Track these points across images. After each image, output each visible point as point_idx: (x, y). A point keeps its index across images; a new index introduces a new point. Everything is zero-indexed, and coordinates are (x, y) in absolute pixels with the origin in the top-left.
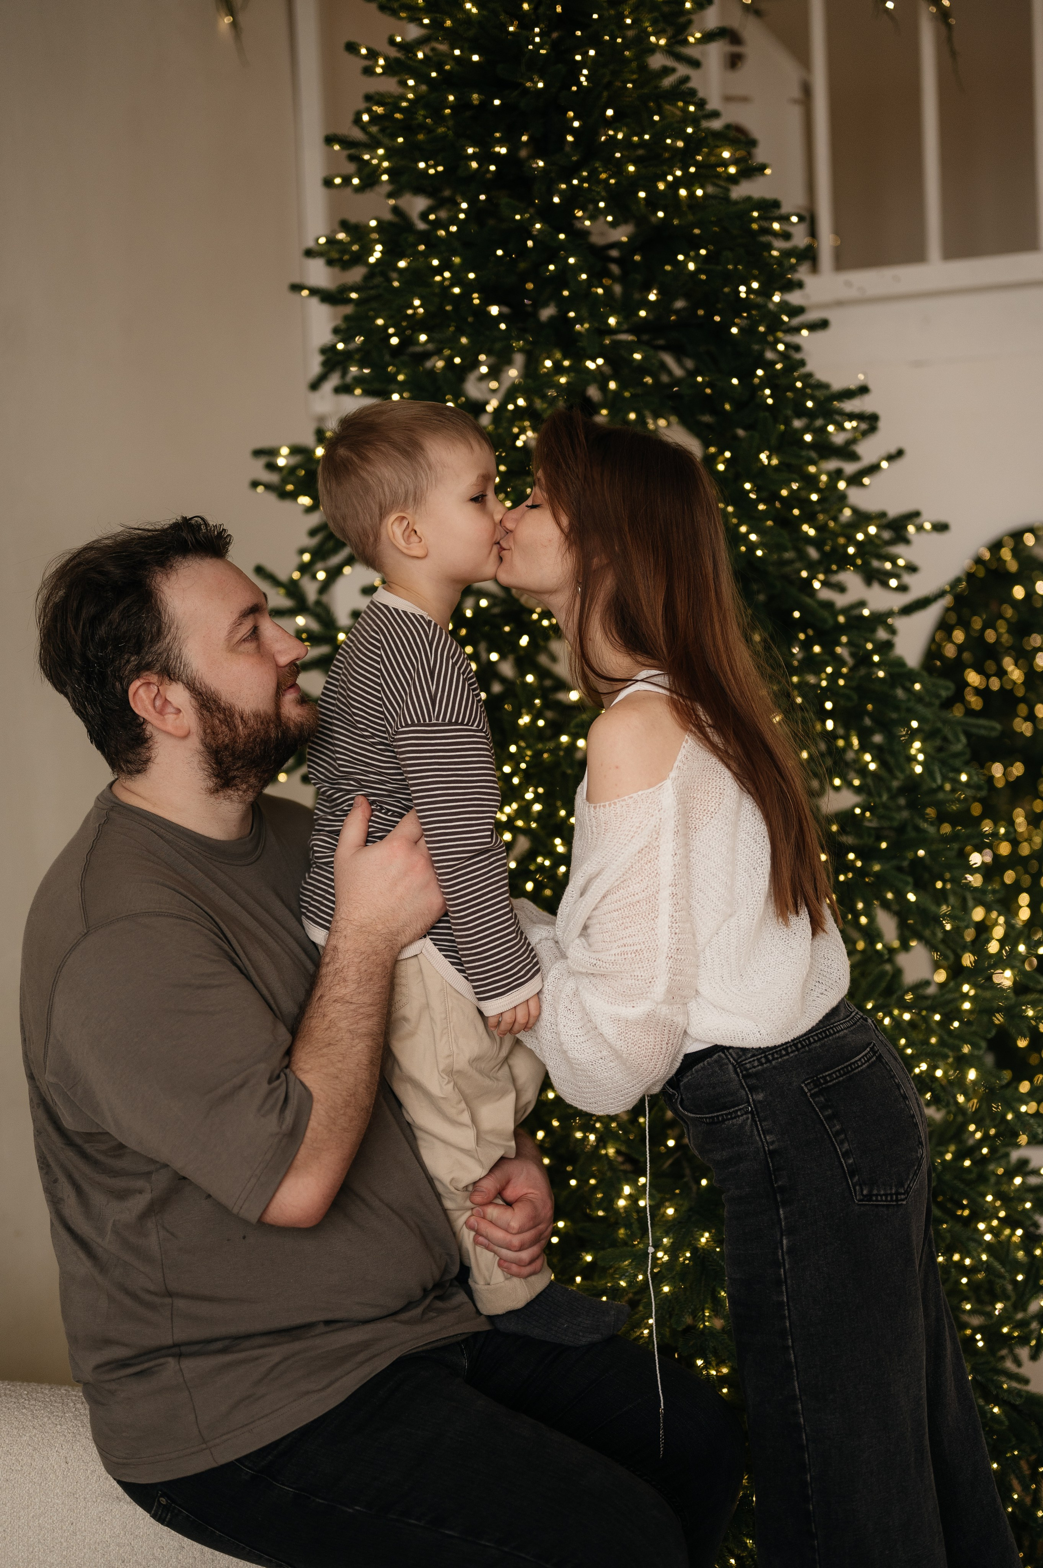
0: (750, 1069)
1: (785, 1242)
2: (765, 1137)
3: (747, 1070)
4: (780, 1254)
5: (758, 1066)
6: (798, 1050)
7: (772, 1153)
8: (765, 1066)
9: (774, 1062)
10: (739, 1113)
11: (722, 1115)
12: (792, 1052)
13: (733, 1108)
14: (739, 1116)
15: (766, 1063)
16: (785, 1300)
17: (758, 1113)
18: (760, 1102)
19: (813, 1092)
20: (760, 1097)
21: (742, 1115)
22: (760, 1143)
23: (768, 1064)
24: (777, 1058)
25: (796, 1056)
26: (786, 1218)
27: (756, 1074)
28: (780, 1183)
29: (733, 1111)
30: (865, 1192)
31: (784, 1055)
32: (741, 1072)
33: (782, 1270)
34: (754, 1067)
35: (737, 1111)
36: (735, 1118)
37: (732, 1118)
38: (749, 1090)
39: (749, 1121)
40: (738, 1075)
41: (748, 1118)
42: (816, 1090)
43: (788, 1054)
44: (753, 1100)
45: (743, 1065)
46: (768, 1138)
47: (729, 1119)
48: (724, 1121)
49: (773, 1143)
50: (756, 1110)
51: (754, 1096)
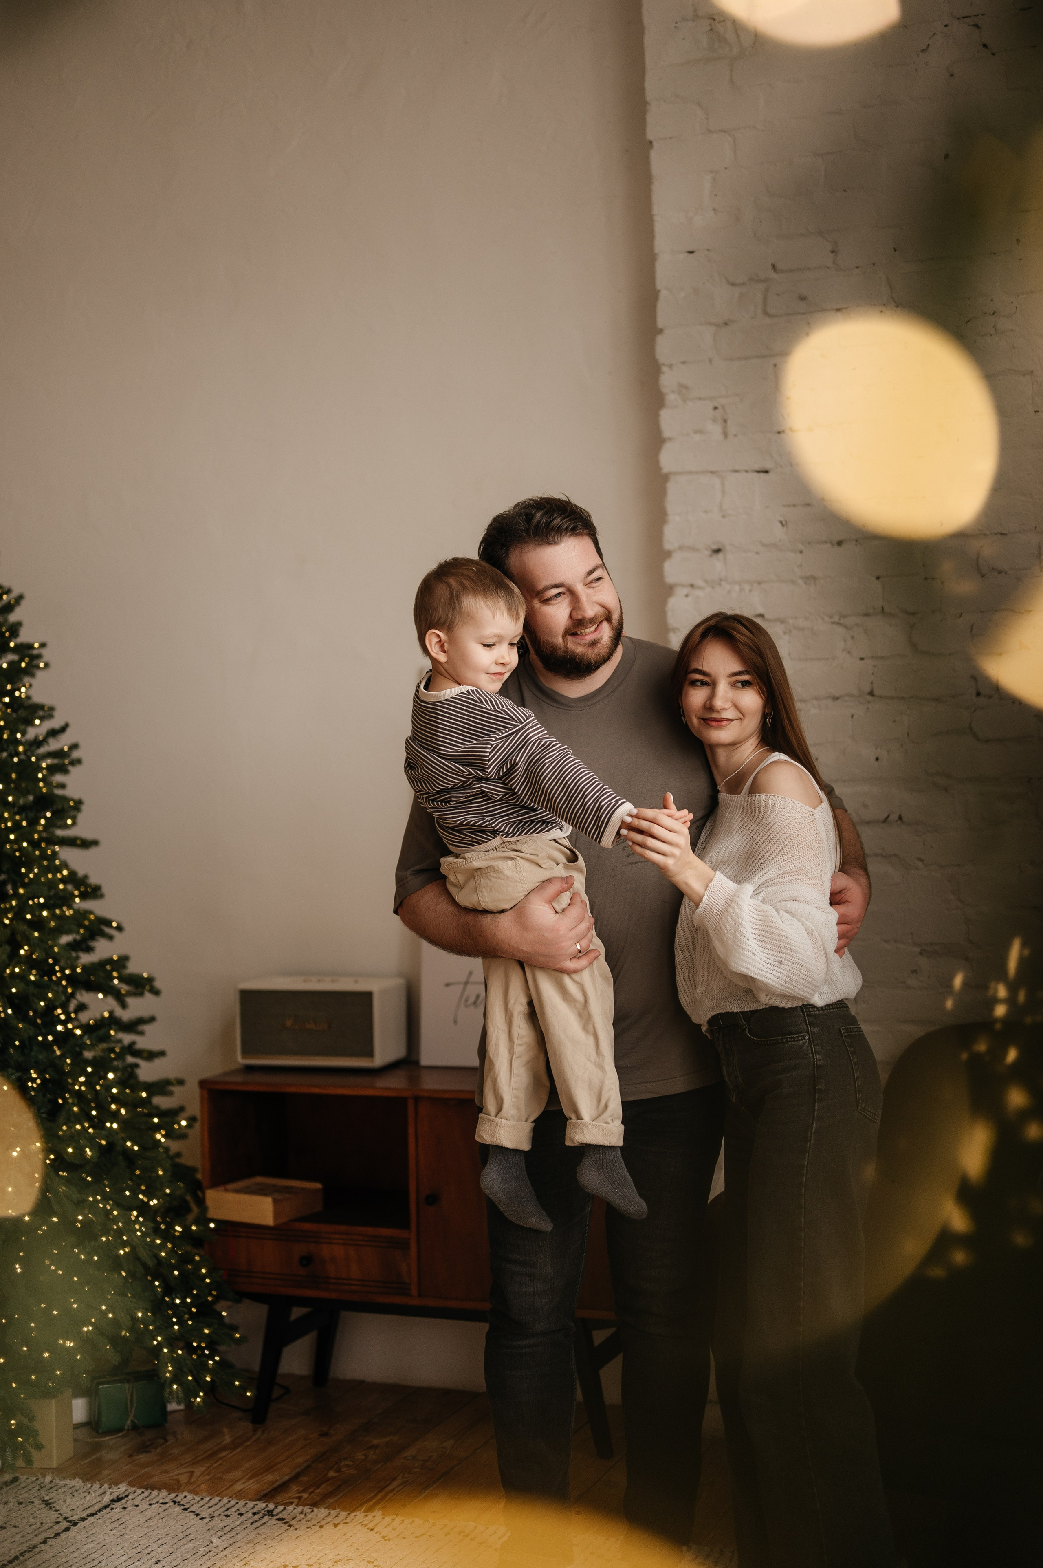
0: (812, 1011)
1: (814, 1125)
2: (816, 1055)
3: (809, 1011)
4: (809, 1133)
5: (816, 1011)
6: (837, 1008)
7: (819, 1067)
8: (820, 1012)
9: (825, 1011)
10: (800, 1038)
11: (787, 1038)
12: (835, 1008)
13: (797, 1034)
14: (800, 1040)
15: (821, 1011)
16: (806, 1163)
17: (813, 1040)
18: (815, 1033)
19: (845, 1034)
20: (816, 1030)
21: (802, 1040)
22: (812, 1059)
23: (822, 1012)
24: (827, 1009)
25: (836, 1011)
26: (818, 1110)
27: (815, 1016)
28: (819, 1087)
29: (797, 1037)
30: (863, 1106)
31: (831, 1009)
32: (806, 1012)
33: (809, 1144)
34: (814, 1011)
35: (799, 1037)
36: (797, 1041)
37: (794, 1041)
38: (809, 1025)
39: (807, 1044)
40: (804, 1014)
41: (806, 1042)
42: (847, 1034)
43: (833, 1008)
44: (811, 1031)
45: (807, 1008)
46: (817, 1056)
47: (792, 1041)
48: (787, 1042)
49: (820, 1060)
50: (812, 1038)
51: (812, 1029)
